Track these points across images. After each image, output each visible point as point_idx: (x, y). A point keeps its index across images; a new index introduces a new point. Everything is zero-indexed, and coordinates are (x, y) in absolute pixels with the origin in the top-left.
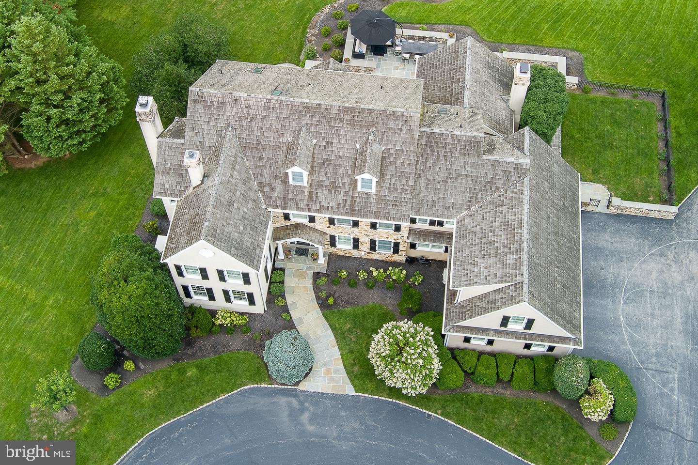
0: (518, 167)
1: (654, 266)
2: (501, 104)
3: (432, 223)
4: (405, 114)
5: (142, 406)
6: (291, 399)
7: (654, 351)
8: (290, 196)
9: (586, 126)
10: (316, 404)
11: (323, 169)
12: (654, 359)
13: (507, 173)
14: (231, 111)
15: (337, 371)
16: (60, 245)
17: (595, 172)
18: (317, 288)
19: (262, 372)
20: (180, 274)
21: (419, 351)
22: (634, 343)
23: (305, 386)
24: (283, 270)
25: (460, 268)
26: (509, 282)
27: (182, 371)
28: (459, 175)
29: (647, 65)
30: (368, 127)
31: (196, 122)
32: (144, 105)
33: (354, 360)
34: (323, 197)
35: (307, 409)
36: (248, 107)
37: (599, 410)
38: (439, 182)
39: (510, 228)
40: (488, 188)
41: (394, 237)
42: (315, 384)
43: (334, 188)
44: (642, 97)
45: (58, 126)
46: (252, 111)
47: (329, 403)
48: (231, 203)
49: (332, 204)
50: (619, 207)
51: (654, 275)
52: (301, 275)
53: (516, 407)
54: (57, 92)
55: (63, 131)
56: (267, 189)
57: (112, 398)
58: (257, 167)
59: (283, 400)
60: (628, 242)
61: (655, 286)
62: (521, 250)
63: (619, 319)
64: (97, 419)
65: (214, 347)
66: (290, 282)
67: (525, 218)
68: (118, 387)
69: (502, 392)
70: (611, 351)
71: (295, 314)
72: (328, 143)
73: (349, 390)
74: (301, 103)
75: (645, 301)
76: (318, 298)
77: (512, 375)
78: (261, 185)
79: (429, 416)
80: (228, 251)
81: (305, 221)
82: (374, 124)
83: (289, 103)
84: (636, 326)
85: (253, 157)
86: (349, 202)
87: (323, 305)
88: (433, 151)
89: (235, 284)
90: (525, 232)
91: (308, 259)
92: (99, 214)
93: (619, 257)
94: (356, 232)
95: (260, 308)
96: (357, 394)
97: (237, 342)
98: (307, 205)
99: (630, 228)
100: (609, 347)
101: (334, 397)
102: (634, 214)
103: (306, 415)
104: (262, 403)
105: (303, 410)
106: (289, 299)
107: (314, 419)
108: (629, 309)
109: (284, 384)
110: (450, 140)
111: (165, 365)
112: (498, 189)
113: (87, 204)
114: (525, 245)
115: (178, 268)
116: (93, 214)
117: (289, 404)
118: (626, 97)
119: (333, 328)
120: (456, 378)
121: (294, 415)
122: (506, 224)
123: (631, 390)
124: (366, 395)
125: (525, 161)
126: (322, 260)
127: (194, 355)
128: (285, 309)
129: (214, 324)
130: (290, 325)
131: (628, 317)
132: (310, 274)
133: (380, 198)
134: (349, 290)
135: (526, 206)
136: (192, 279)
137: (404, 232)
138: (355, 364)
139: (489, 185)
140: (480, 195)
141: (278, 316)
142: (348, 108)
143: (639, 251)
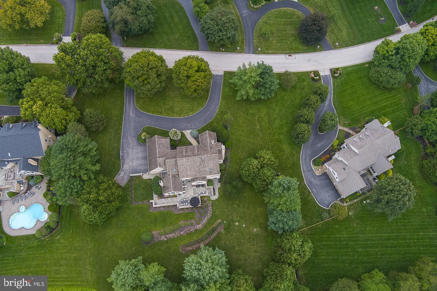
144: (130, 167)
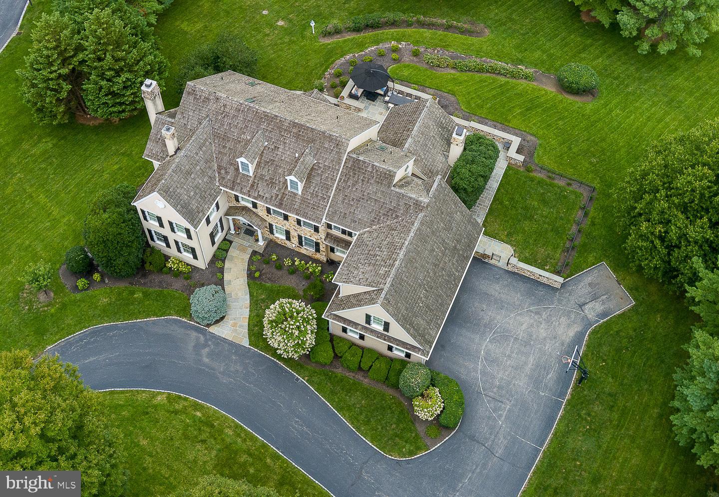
0: (417, 204)
1: (526, 321)
2: (440, 158)
3: (344, 232)
4: (338, 139)
5: (96, 307)
6: (200, 335)
7: (498, 383)
8: (238, 181)
9: (517, 197)
10: (217, 344)
11: (267, 166)
12: (495, 390)
13: (407, 206)
14: (212, 106)
15: (241, 326)
16: (87, 183)
17: (509, 235)
18: (251, 262)
19: (185, 310)
20: (145, 219)
21: (298, 324)
22: (484, 373)
23: (214, 330)
24: (231, 242)
25: (346, 269)
26: (374, 287)
27: (133, 293)
28: (371, 198)
29: (591, 163)
30: (308, 142)
31: (186, 109)
32: (148, 86)
33: (257, 322)
34: (262, 189)
35: (209, 346)
36: (225, 106)
37: (426, 410)
38: (353, 200)
39: (393, 248)
40: (389, 214)
41: (314, 238)
42: (221, 331)
43: (271, 183)
44: (575, 187)
45: (106, 95)
46: (227, 110)
47: (226, 347)
48: (189, 173)
49: (267, 195)
50: (514, 266)
51: (524, 327)
52: (243, 249)
53: (366, 393)
54: (110, 69)
55: (108, 99)
56: (223, 172)
57: (78, 296)
58: (220, 152)
59: (194, 334)
60: (514, 295)
61: (521, 335)
62: (393, 265)
63: (480, 352)
64: (64, 306)
65: (160, 282)
66: (233, 252)
67: (407, 243)
68: (85, 290)
69: (362, 379)
70: (463, 374)
71: (227, 277)
72: (275, 147)
73: (246, 343)
74: (264, 112)
75: (508, 345)
76: (249, 269)
77: (370, 367)
78: (220, 168)
79: (298, 379)
80: (175, 207)
81: (250, 206)
82: (313, 141)
83: (255, 110)
84: (491, 360)
85: (219, 145)
86: (279, 197)
87: (250, 275)
88: (355, 174)
89: (181, 237)
90: (402, 253)
91: (252, 239)
92: (120, 168)
93: (501, 305)
94: (287, 225)
95: (201, 264)
96: (250, 347)
97: (178, 284)
98: (249, 191)
99: (521, 286)
100: (462, 370)
101: (231, 344)
102: (527, 276)
103: (207, 350)
104: (178, 331)
105: (206, 345)
106: (227, 265)
107: (210, 355)
108: (492, 347)
109: (200, 324)
110: (369, 169)
111: (122, 285)
112: (397, 216)
113: (116, 159)
114: (397, 263)
115: (143, 212)
116: (116, 167)
117: (198, 339)
118: (561, 183)
119: (251, 295)
120: (326, 355)
121: (198, 347)
122: (392, 244)
123: (461, 404)
124: (256, 350)
125: (425, 200)
126: (261, 243)
127: (145, 284)
128: (222, 270)
129: (165, 266)
130: (221, 283)
131: (488, 353)
132: (250, 251)
133: (304, 200)
134: (274, 270)
135: (412, 234)
136: (153, 225)
137: (322, 234)
138: (257, 326)
139: (391, 212)
140: (382, 217)
141: (214, 274)
142: (297, 124)
143: (520, 305)
144: (548, 321)
